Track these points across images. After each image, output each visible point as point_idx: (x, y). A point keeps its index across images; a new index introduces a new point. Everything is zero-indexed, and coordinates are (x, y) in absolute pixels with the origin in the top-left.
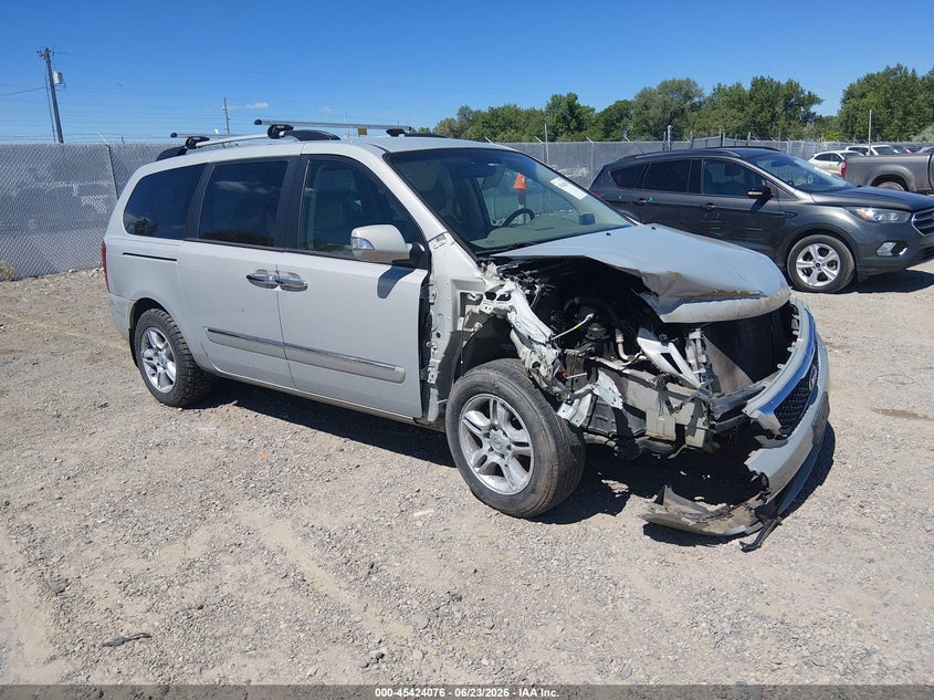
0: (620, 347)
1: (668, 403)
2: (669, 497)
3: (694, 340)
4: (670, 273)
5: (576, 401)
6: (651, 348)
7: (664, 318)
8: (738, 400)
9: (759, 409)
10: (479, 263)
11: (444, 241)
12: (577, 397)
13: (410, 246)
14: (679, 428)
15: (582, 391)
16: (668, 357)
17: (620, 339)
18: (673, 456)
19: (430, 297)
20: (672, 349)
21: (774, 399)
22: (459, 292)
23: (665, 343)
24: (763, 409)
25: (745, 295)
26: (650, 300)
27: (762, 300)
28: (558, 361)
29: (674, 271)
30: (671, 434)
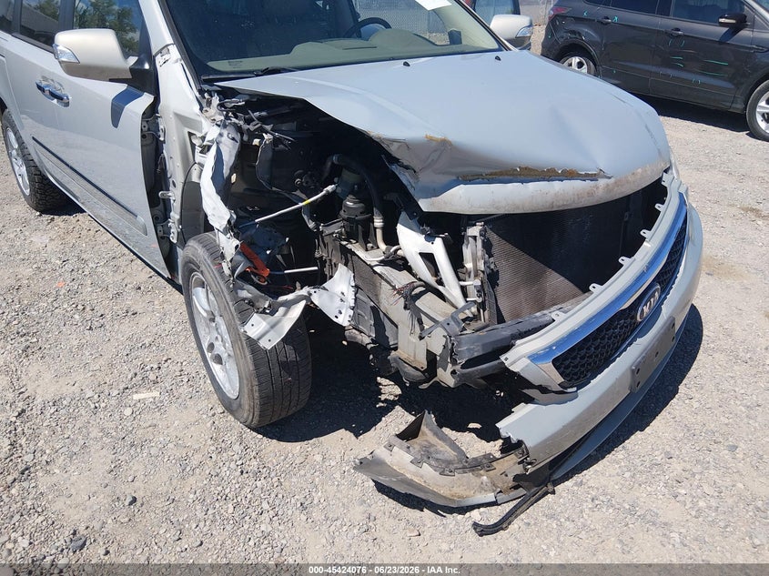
0: (379, 233)
1: (420, 322)
2: (427, 425)
3: (475, 238)
4: (431, 140)
5: (282, 310)
6: (411, 241)
7: (425, 205)
8: (505, 339)
9: (529, 357)
10: (201, 92)
11: (166, 57)
12: (283, 304)
13: (133, 60)
14: (431, 356)
15: (290, 297)
16: (429, 258)
17: (378, 222)
18: (425, 386)
19: (161, 133)
20: (438, 248)
21: (559, 343)
22: (186, 130)
23: (430, 238)
24: (535, 358)
25: (569, 175)
26: (405, 177)
27: (602, 182)
28: (239, 258)
29: (438, 136)
30: (422, 362)
